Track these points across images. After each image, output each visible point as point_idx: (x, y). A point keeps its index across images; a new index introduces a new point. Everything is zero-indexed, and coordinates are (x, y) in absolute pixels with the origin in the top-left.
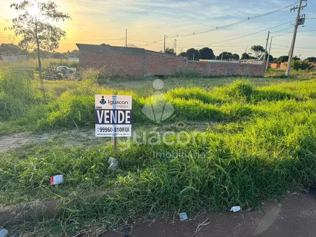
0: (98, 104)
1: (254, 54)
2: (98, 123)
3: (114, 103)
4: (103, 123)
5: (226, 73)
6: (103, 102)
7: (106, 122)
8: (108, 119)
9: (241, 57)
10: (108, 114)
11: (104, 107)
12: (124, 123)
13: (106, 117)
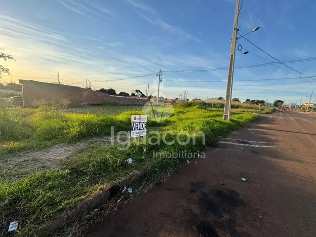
0: (133, 120)
1: (136, 94)
2: (132, 130)
3: (140, 119)
4: (135, 130)
5: (131, 103)
6: (135, 119)
7: (136, 129)
8: (137, 128)
9: (130, 95)
10: (137, 125)
11: (136, 121)
12: (144, 129)
13: (136, 126)
